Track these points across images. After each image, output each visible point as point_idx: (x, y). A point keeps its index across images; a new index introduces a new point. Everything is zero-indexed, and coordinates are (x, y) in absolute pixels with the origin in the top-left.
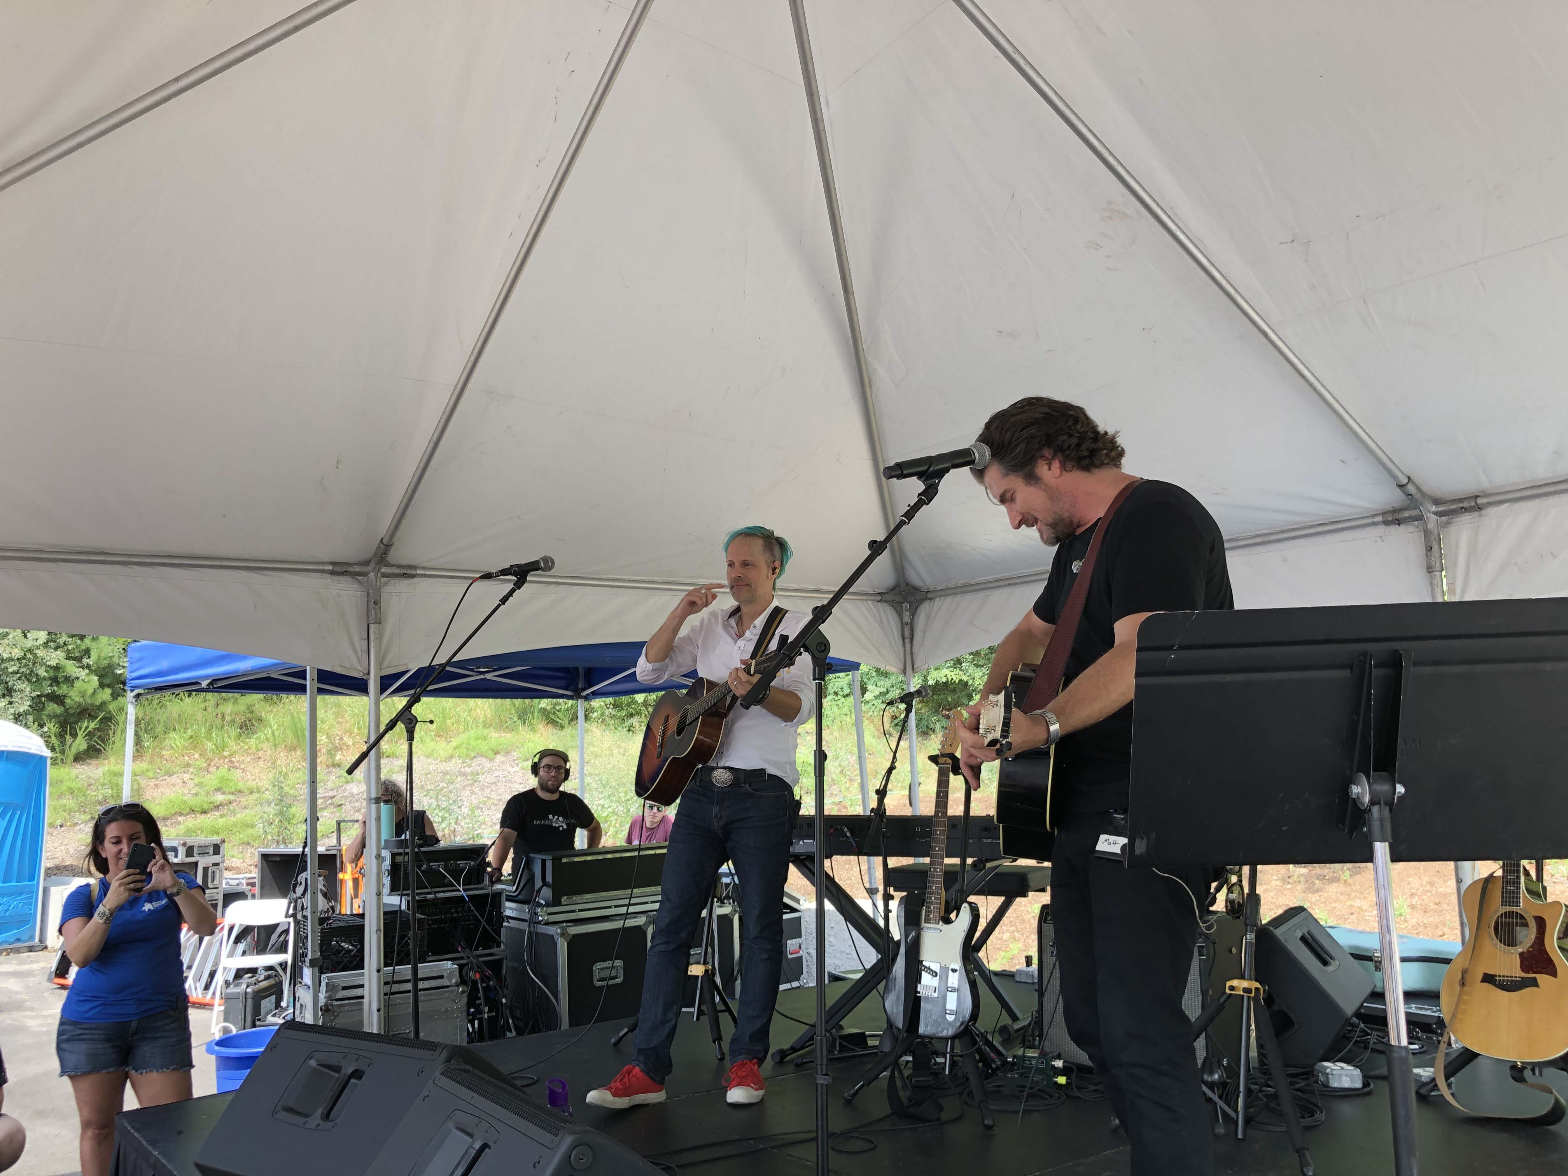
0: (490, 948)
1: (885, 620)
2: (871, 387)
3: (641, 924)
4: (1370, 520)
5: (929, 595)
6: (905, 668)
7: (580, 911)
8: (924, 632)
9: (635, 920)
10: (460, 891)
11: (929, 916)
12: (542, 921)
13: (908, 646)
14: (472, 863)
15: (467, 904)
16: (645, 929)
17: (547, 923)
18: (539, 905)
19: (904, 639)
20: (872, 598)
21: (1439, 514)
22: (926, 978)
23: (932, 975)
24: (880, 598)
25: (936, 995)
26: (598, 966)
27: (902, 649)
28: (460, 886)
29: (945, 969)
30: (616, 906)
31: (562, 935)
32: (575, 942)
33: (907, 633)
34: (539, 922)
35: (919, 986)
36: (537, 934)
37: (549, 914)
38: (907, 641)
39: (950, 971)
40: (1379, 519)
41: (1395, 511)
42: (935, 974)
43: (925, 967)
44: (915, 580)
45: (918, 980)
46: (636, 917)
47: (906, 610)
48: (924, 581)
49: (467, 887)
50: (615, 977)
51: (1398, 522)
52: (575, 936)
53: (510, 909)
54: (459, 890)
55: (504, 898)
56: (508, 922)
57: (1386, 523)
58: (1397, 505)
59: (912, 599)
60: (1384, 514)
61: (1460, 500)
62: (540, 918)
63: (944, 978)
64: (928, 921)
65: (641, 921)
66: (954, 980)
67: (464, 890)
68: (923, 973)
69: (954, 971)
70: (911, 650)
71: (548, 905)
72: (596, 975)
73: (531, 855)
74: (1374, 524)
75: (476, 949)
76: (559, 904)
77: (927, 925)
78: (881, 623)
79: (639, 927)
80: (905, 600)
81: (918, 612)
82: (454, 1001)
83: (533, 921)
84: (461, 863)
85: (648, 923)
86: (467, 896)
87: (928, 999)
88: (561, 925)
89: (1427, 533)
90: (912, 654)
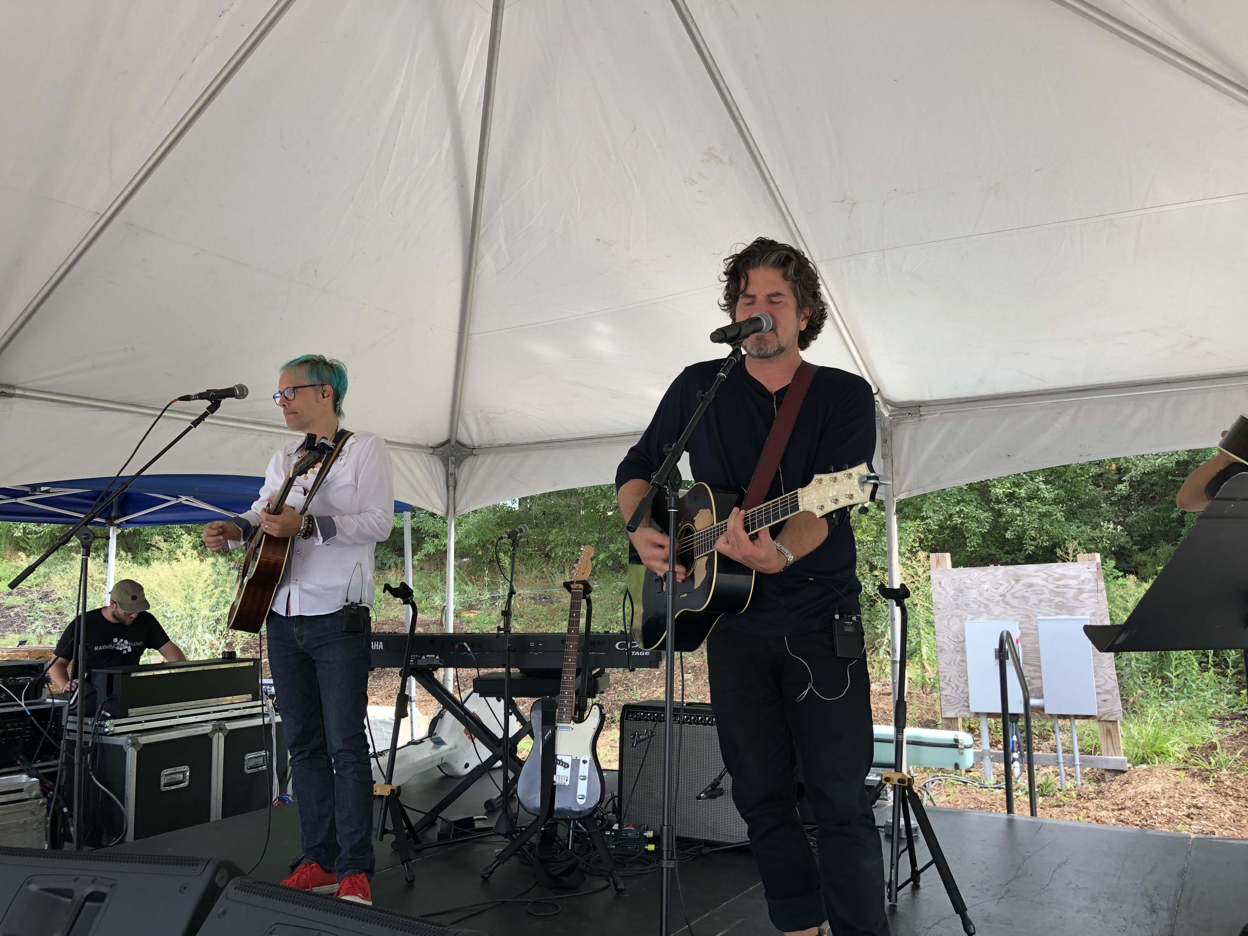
0: (47, 760)
1: (434, 470)
2: (475, 270)
3: (208, 732)
5: (475, 452)
6: (448, 512)
7: (146, 721)
8: (467, 482)
9: (203, 728)
10: (22, 706)
11: (561, 716)
12: (108, 732)
13: (451, 493)
14: (32, 679)
15: (29, 719)
16: (210, 736)
17: (113, 735)
18: (106, 718)
19: (448, 488)
20: (425, 451)
22: (559, 769)
23: (564, 767)
24: (431, 452)
25: (567, 783)
26: (166, 772)
27: (446, 495)
28: (21, 700)
29: (576, 762)
30: (180, 717)
31: (133, 745)
32: (145, 752)
33: (451, 482)
34: (106, 734)
35: (555, 776)
36: (102, 744)
37: (116, 726)
38: (451, 489)
39: (581, 762)
42: (566, 765)
43: (561, 761)
44: (464, 437)
45: (554, 772)
46: (203, 726)
47: (452, 463)
48: (471, 439)
49: (27, 702)
50: (182, 782)
52: (146, 746)
53: (70, 723)
54: (20, 705)
55: (65, 711)
56: (68, 734)
59: (459, 454)
61: (909, 407)
62: (106, 730)
63: (575, 768)
64: (561, 721)
65: (207, 729)
66: (584, 770)
67: (26, 704)
68: (558, 766)
69: (584, 762)
70: (454, 497)
71: (113, 717)
72: (163, 781)
73: (93, 670)
75: (35, 763)
76: (126, 716)
77: (560, 725)
78: (431, 472)
79: (206, 735)
80: (452, 455)
81: (462, 466)
82: (33, 813)
83: (99, 732)
84: (21, 679)
85: (214, 731)
86: (30, 711)
87: (563, 786)
88: (127, 735)
89: (884, 430)
90: (454, 500)
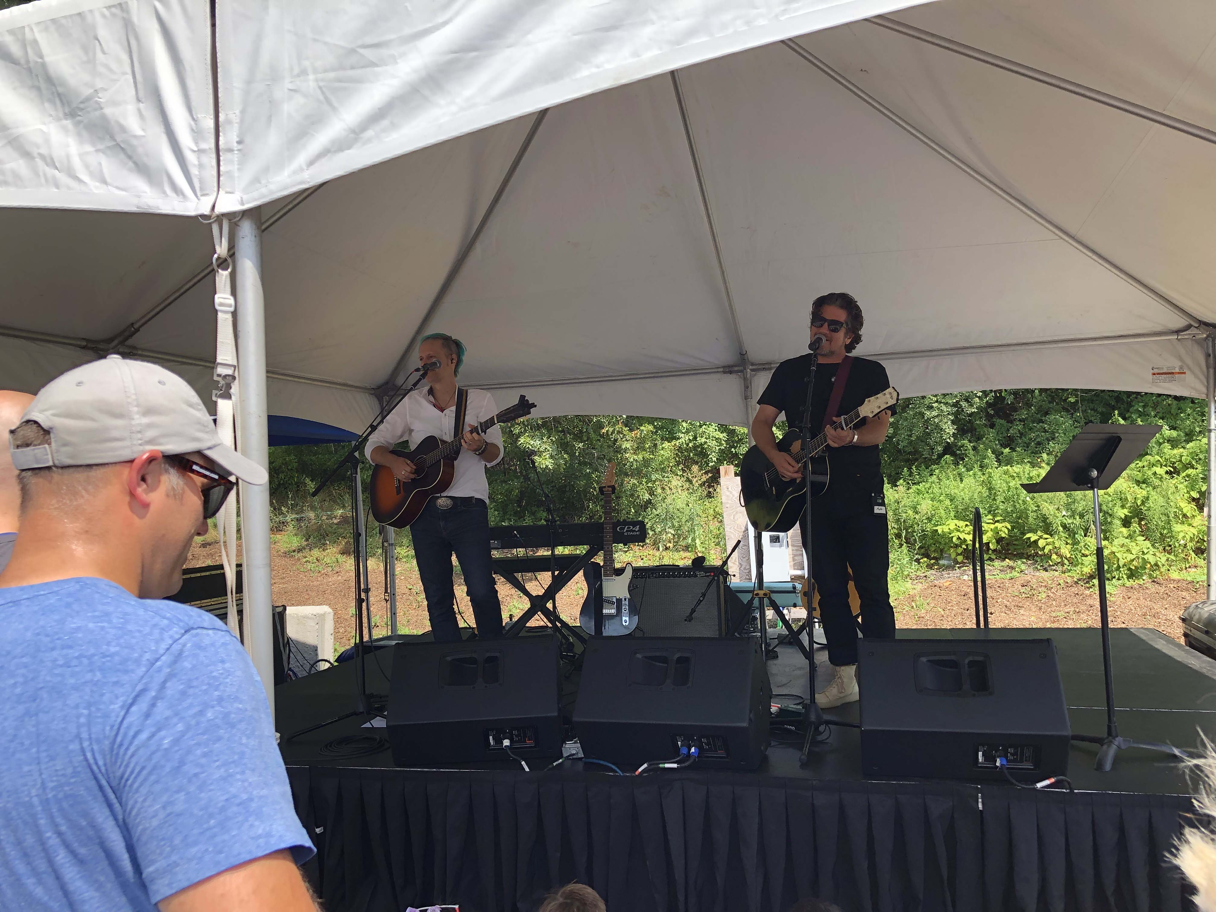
4: (716, 370)
11: (607, 573)
20: (369, 391)
21: (752, 370)
24: (372, 392)
25: (615, 614)
29: (619, 600)
39: (623, 600)
40: (721, 370)
41: (729, 366)
42: (612, 603)
43: (606, 600)
51: (731, 372)
57: (725, 372)
58: (732, 363)
59: (392, 394)
60: (724, 367)
61: (763, 364)
63: (619, 604)
64: (606, 575)
66: (626, 605)
68: (605, 604)
69: (625, 599)
74: (718, 372)
77: (606, 578)
78: (372, 409)
80: (387, 393)
87: (612, 616)
89: (745, 379)
